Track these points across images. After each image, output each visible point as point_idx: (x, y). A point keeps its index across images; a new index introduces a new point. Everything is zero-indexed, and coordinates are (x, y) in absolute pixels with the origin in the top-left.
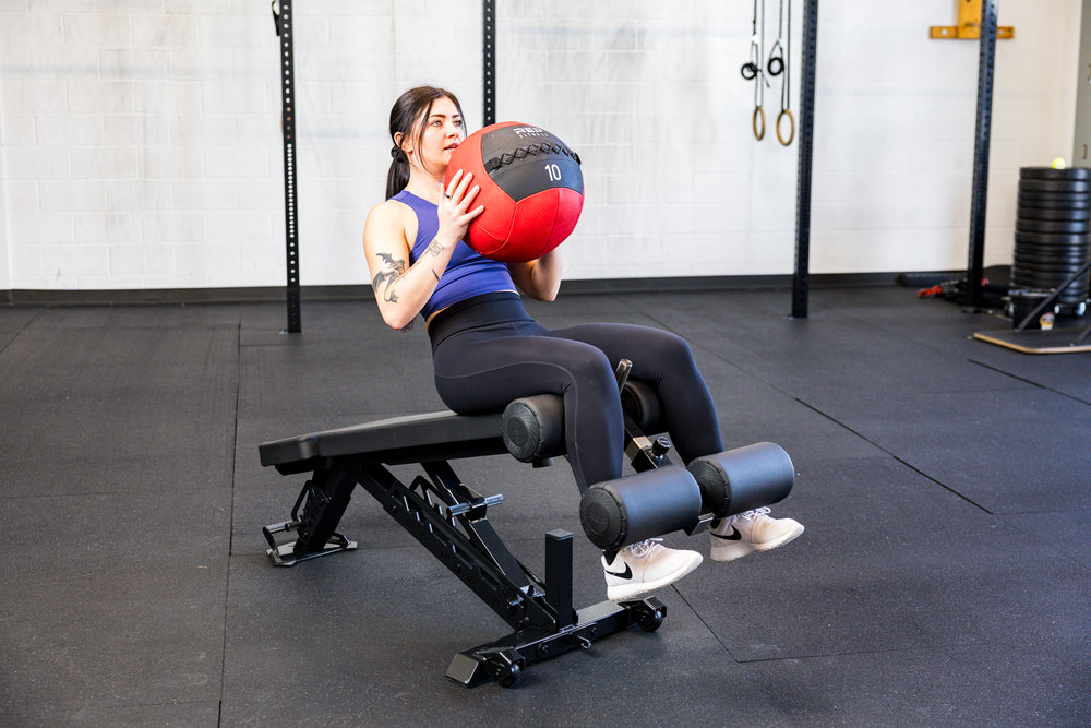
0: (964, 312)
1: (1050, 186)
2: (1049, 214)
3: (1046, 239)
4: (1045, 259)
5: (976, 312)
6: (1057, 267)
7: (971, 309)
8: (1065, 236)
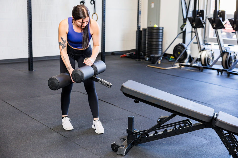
0: (136, 60)
1: (155, 31)
2: (155, 37)
3: (154, 43)
4: (154, 48)
5: (139, 60)
6: (156, 49)
7: (138, 60)
8: (157, 42)
